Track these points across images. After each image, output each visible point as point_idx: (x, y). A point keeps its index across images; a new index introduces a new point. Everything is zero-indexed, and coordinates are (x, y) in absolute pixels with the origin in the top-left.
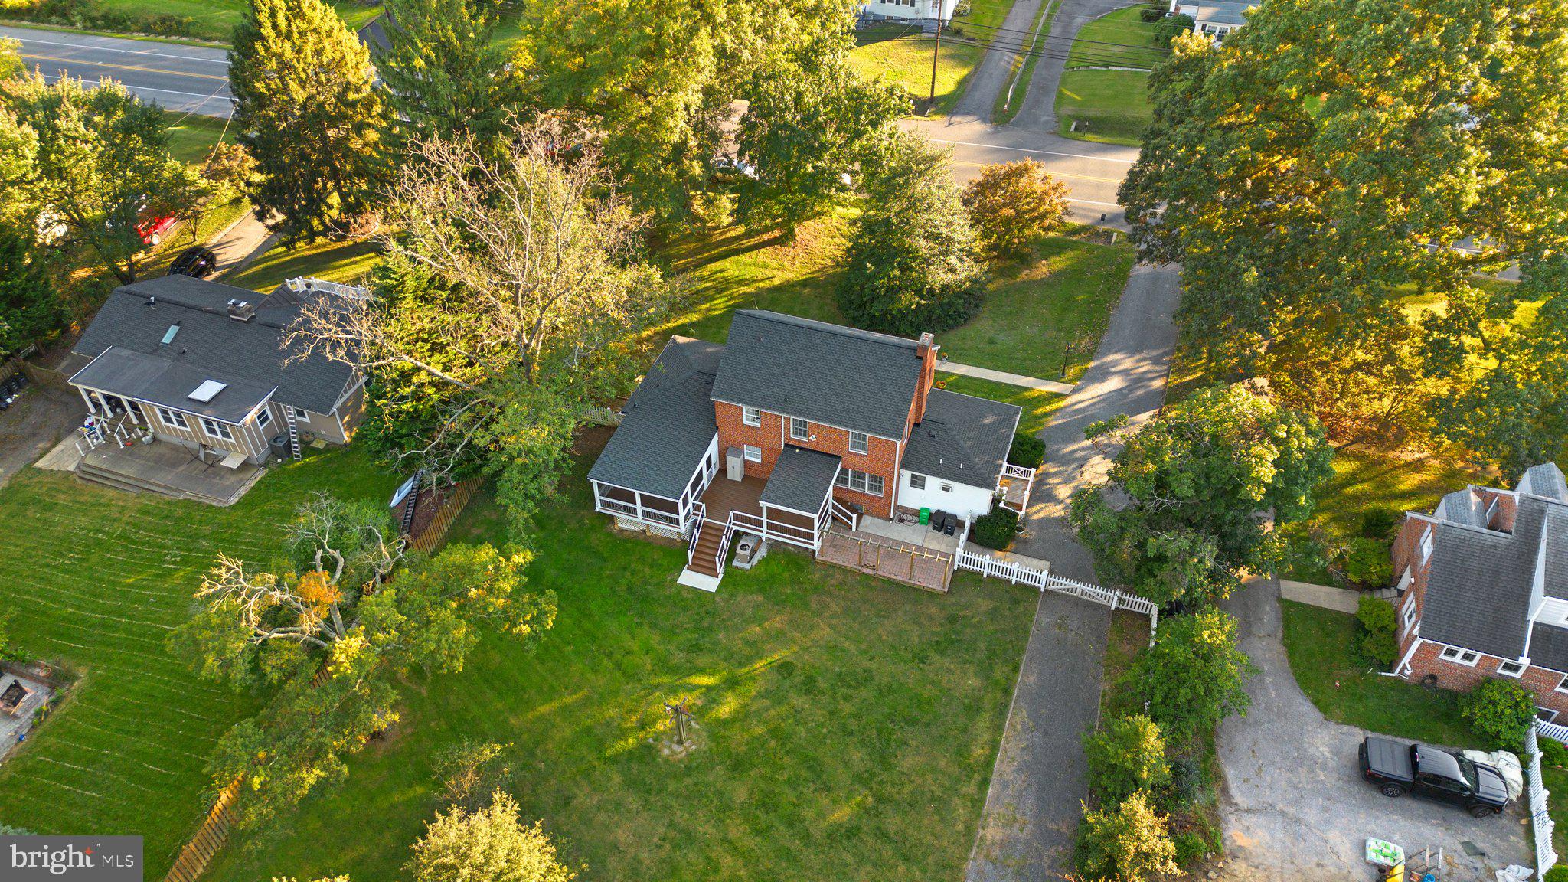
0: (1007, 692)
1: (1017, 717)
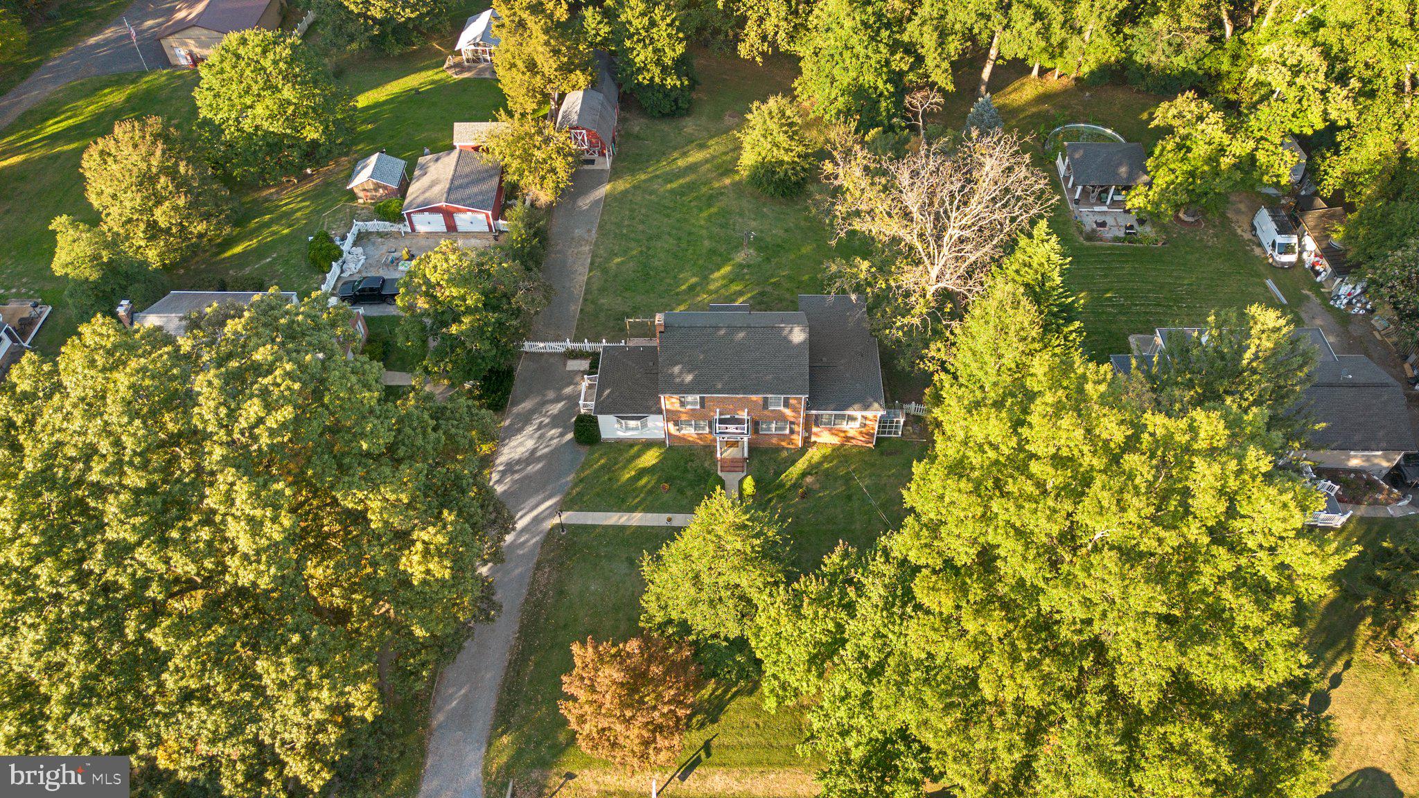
0: (585, 300)
1: (579, 291)
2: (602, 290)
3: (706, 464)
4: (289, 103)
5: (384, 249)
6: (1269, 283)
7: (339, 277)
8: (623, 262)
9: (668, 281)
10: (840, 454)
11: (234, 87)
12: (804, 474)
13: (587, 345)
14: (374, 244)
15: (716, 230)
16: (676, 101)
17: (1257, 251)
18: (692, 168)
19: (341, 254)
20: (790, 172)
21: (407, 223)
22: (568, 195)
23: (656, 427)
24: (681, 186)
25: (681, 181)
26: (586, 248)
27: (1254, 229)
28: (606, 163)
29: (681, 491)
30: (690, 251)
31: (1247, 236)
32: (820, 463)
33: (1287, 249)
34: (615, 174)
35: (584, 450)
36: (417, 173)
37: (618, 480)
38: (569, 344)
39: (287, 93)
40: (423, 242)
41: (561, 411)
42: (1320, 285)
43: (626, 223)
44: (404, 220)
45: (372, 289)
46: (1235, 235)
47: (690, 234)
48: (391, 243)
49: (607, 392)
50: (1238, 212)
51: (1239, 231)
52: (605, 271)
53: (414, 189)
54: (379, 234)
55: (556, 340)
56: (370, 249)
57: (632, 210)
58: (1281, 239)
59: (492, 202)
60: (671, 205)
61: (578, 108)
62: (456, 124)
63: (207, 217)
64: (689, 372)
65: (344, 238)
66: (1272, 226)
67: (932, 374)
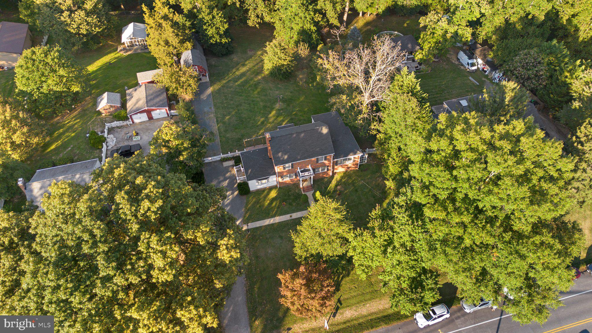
1: (216, 133)
2: (226, 131)
3: (297, 191)
4: (63, 76)
5: (123, 133)
6: (471, 78)
7: (107, 149)
8: (230, 118)
9: (251, 122)
10: (347, 174)
11: (36, 73)
12: (336, 186)
13: (230, 155)
14: (117, 132)
15: (263, 97)
16: (227, 48)
17: (462, 67)
18: (243, 74)
19: (105, 139)
20: (288, 68)
21: (130, 120)
22: (197, 94)
23: (273, 180)
24: (242, 83)
25: (241, 80)
26: (212, 115)
27: (458, 59)
28: (207, 79)
29: (290, 204)
30: (256, 108)
31: (457, 63)
32: (341, 180)
33: (473, 65)
34: (212, 83)
35: (244, 197)
36: (128, 97)
37: (263, 206)
38: (222, 156)
39: (62, 72)
40: (139, 127)
41: (228, 184)
42: (487, 76)
43: (225, 102)
44: (129, 119)
45: (126, 151)
46: (453, 63)
47: (253, 101)
48: (125, 130)
49: (250, 171)
50: (451, 55)
51: (453, 61)
52: (224, 123)
53: (130, 105)
54: (118, 127)
55: (215, 155)
56: (116, 135)
57: (225, 96)
58: (470, 61)
59: (167, 104)
60: (241, 91)
61: (191, 57)
62: (138, 74)
63: (37, 135)
64: (285, 154)
65: (103, 132)
66: (466, 57)
67: (376, 135)
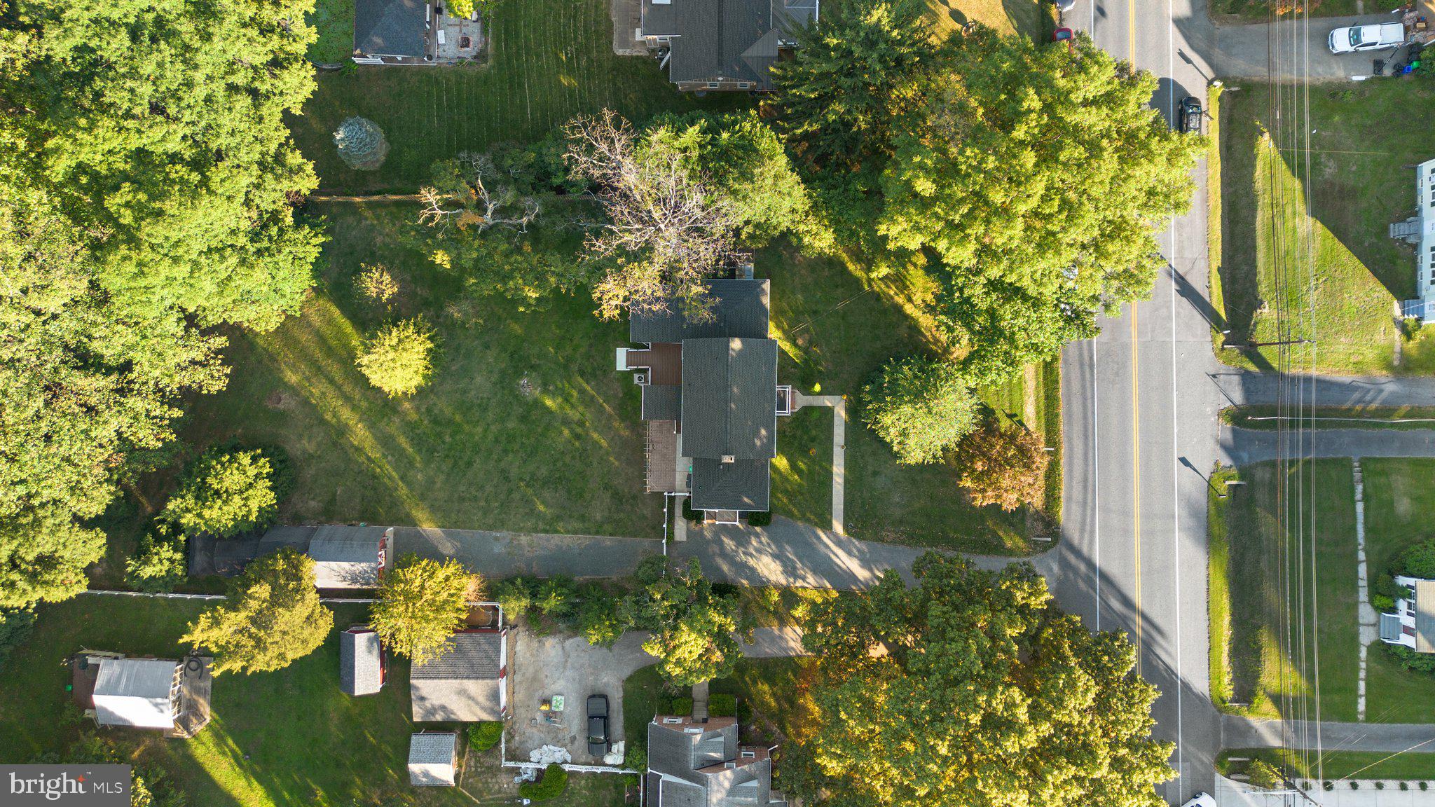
0: (597, 533)
1: (584, 540)
5: (530, 730)
7: (581, 763)
8: (543, 503)
9: (567, 459)
12: (795, 344)
14: (523, 742)
15: (490, 416)
18: (384, 440)
19: (546, 766)
24: (418, 452)
25: (409, 451)
26: (524, 539)
29: (813, 439)
30: (524, 440)
32: (784, 332)
34: (403, 521)
36: (439, 718)
37: (801, 487)
40: (520, 696)
43: (482, 504)
48: (523, 726)
49: (746, 500)
52: (557, 518)
53: (470, 714)
54: (509, 740)
56: (531, 744)
60: (451, 460)
61: (344, 564)
62: (357, 693)
64: (759, 432)
